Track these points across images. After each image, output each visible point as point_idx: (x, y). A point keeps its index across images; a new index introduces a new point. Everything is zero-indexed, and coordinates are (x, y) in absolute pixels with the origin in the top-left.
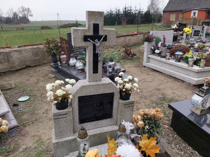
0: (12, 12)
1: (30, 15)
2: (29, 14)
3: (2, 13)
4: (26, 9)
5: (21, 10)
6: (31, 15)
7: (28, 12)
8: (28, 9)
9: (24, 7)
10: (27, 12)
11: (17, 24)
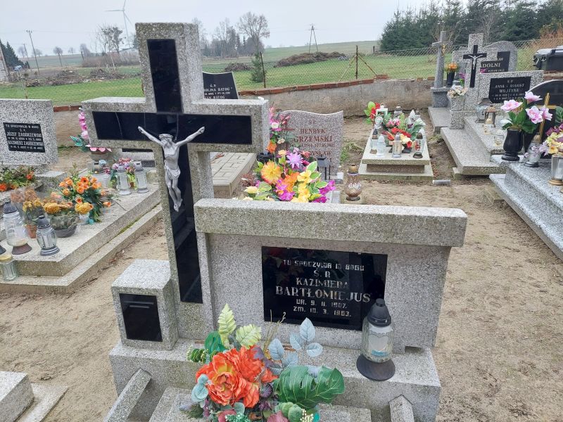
0: (226, 28)
1: (263, 34)
2: (261, 32)
3: (204, 32)
4: (255, 20)
5: (246, 22)
6: (267, 34)
7: (260, 27)
8: (261, 18)
9: (252, 14)
10: (258, 27)
11: (231, 56)
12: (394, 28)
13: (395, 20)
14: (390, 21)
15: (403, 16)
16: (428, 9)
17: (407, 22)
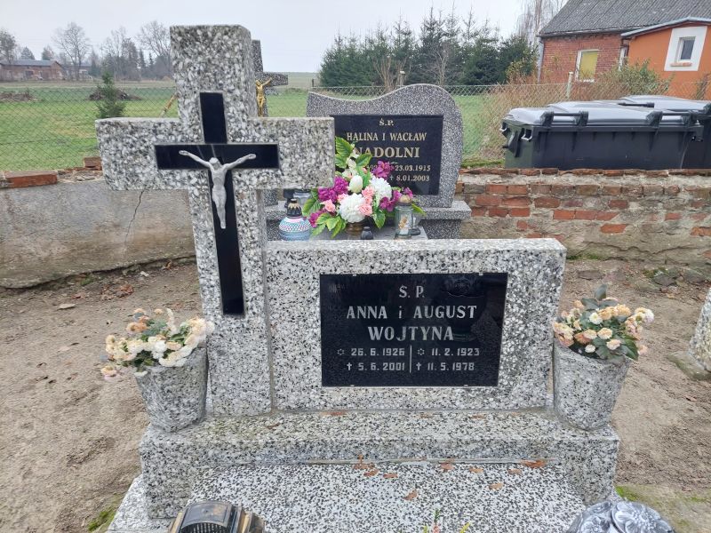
0: (121, 41)
4: (163, 33)
5: (151, 35)
9: (159, 24)
11: (130, 79)
12: (336, 57)
13: (336, 48)
14: (330, 48)
15: (346, 43)
16: (375, 37)
17: (351, 51)
